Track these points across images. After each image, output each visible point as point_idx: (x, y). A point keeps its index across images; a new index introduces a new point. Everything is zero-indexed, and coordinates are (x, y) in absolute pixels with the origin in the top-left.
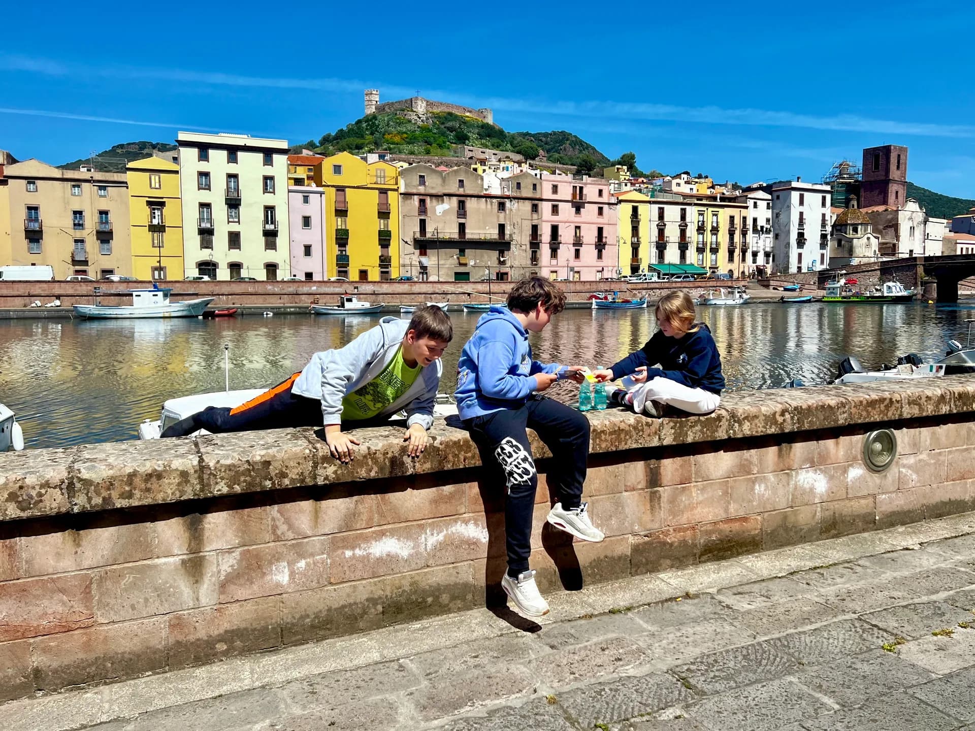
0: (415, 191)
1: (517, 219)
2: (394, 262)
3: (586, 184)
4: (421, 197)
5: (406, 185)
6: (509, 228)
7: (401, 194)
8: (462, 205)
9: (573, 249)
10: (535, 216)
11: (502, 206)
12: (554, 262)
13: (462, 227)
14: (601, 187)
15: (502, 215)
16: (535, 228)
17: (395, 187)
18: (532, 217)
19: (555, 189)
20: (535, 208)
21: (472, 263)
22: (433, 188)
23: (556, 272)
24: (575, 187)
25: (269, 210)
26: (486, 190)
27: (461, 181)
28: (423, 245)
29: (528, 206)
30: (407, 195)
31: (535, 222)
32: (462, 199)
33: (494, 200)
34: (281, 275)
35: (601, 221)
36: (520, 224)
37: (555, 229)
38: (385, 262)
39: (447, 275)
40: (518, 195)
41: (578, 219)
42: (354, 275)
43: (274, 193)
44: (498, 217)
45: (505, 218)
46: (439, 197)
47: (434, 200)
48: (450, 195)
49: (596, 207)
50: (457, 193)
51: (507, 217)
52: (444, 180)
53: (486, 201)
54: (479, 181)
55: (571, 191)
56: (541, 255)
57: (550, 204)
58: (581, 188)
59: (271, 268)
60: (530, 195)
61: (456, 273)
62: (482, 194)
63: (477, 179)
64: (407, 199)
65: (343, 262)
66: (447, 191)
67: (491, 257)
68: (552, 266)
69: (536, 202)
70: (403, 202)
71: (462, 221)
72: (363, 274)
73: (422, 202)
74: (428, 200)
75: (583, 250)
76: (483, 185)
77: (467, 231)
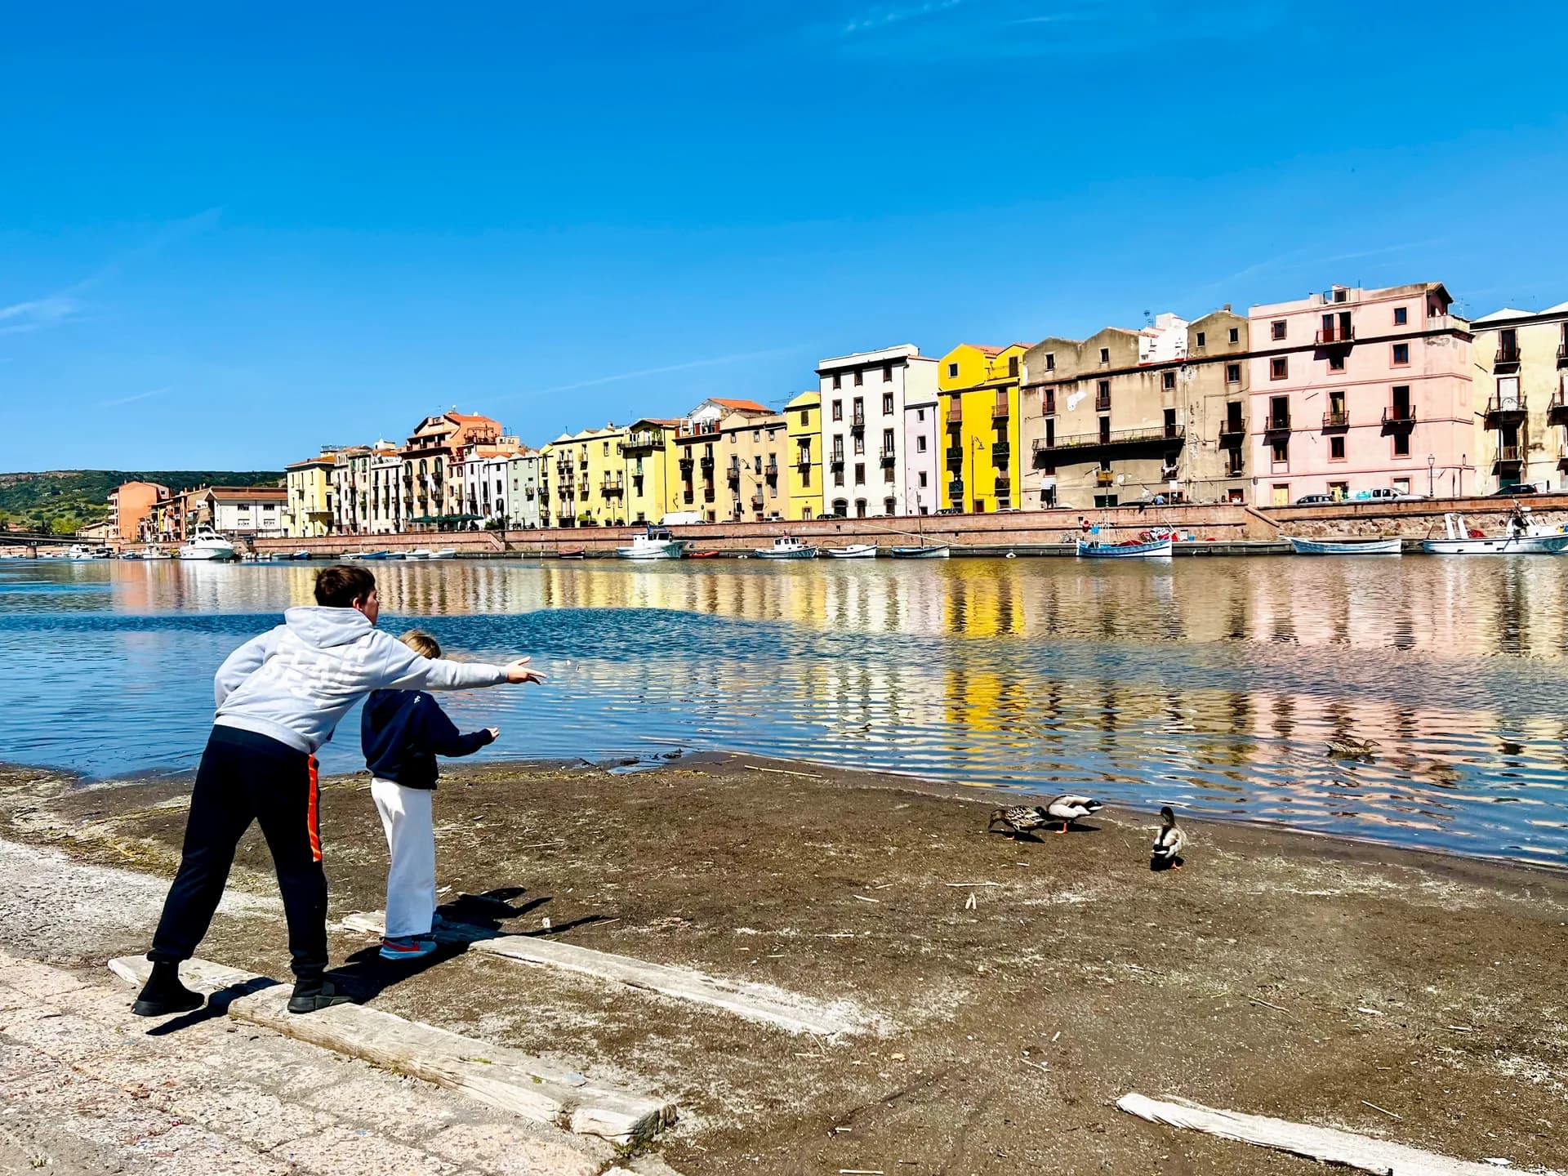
0: (1040, 380)
1: (1195, 398)
2: (1013, 488)
3: (1357, 305)
4: (1048, 388)
5: (1029, 374)
6: (1182, 414)
7: (1023, 388)
8: (1104, 388)
9: (1325, 442)
10: (1234, 387)
11: (1170, 380)
12: (1280, 467)
13: (1105, 423)
14: (1400, 304)
15: (1169, 395)
16: (1234, 410)
17: (1015, 379)
18: (1227, 389)
19: (1279, 330)
20: (1234, 373)
21: (1120, 479)
22: (1063, 371)
23: (1285, 486)
24: (1328, 319)
25: (889, 432)
26: (1144, 357)
27: (1105, 352)
28: (1050, 459)
29: (1218, 371)
30: (1031, 388)
31: (1233, 399)
32: (1103, 379)
33: (1157, 373)
34: (899, 511)
35: (1401, 374)
36: (1201, 404)
37: (1280, 407)
38: (1002, 487)
39: (1084, 501)
40: (1200, 355)
41: (1337, 379)
42: (968, 507)
43: (892, 413)
44: (1163, 399)
45: (1175, 399)
46: (1071, 383)
47: (1065, 389)
48: (1086, 377)
49: (1387, 348)
50: (1099, 371)
51: (1179, 395)
52: (1079, 355)
53: (1143, 375)
54: (1132, 346)
55: (1318, 324)
56: (1249, 457)
57: (1267, 360)
58: (1346, 318)
59: (890, 503)
60: (1224, 350)
61: (1097, 498)
62: (1137, 365)
63: (1128, 343)
64: (1030, 393)
65: (956, 489)
66: (1083, 372)
67: (1153, 468)
68: (1273, 475)
69: (1236, 362)
70: (1026, 399)
71: (1104, 414)
72: (979, 505)
73: (1050, 394)
74: (1056, 389)
75: (1350, 439)
76: (1137, 351)
77: (1112, 429)
